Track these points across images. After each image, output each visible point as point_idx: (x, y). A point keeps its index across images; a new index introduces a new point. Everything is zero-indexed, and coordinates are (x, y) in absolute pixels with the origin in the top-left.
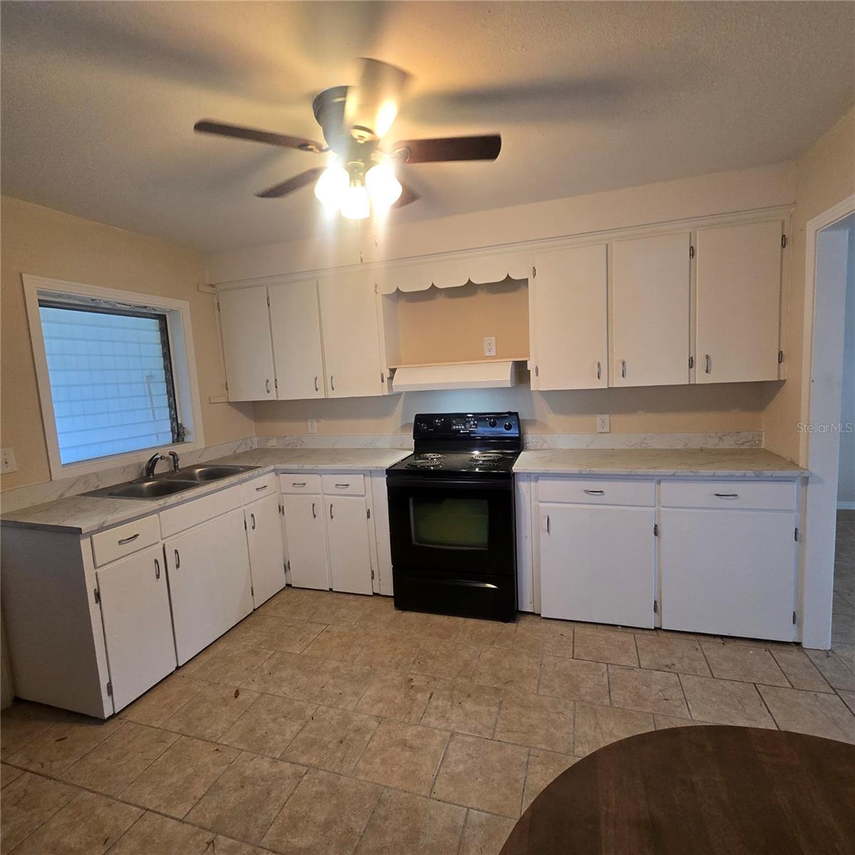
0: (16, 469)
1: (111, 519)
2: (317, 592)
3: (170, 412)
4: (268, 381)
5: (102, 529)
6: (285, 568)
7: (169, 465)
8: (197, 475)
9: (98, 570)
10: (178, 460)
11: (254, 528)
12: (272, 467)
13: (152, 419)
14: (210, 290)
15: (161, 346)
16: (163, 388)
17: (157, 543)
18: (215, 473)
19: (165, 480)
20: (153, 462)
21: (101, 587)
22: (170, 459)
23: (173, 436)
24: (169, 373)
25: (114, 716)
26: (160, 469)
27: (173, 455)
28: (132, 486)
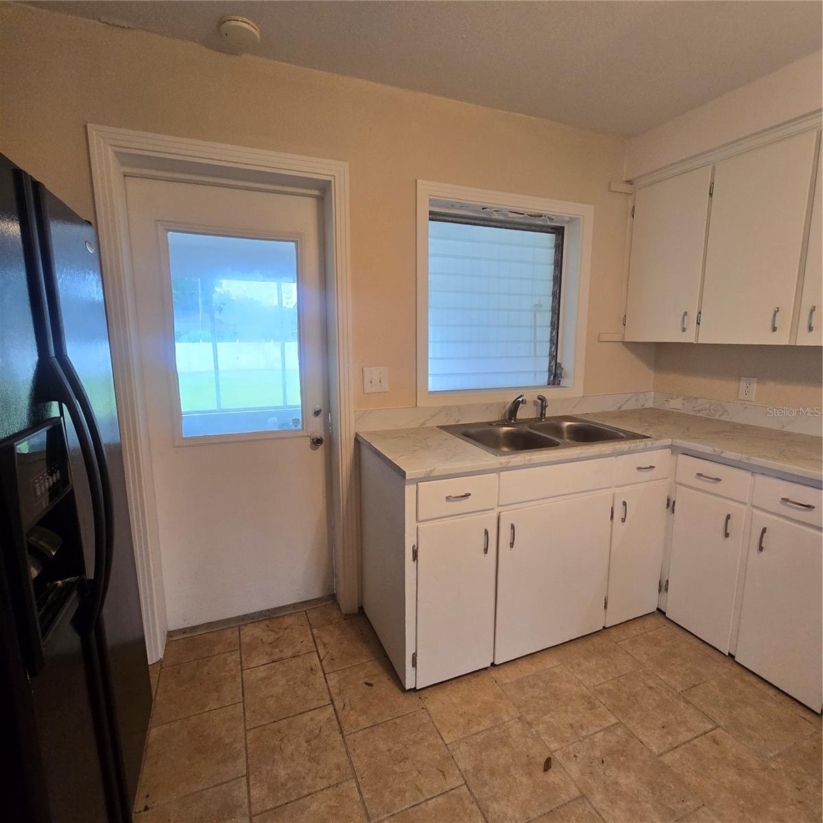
0: (387, 390)
1: (442, 467)
2: (704, 646)
3: (551, 348)
4: (686, 313)
5: (428, 478)
6: (660, 586)
7: (537, 411)
8: (565, 430)
9: (421, 525)
10: (546, 407)
11: (623, 520)
12: (668, 442)
13: (532, 354)
14: (626, 188)
15: (553, 267)
16: (546, 318)
17: (492, 509)
18: (587, 434)
19: (526, 429)
20: (516, 405)
21: (420, 545)
22: (538, 403)
23: (549, 377)
24: (557, 300)
25: (414, 690)
26: (523, 414)
27: (542, 399)
28: (490, 428)
